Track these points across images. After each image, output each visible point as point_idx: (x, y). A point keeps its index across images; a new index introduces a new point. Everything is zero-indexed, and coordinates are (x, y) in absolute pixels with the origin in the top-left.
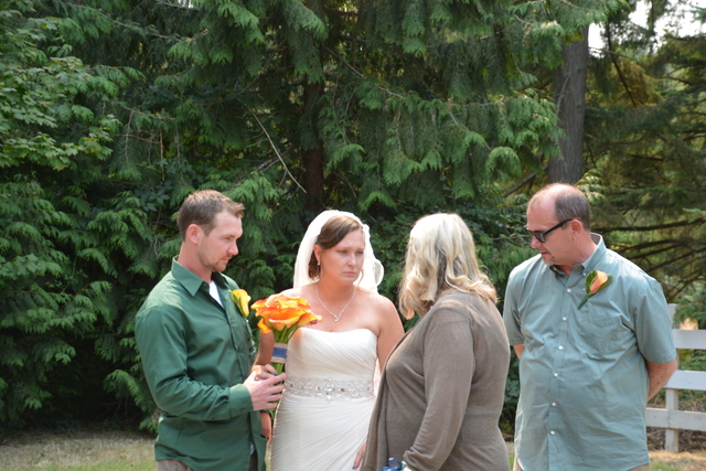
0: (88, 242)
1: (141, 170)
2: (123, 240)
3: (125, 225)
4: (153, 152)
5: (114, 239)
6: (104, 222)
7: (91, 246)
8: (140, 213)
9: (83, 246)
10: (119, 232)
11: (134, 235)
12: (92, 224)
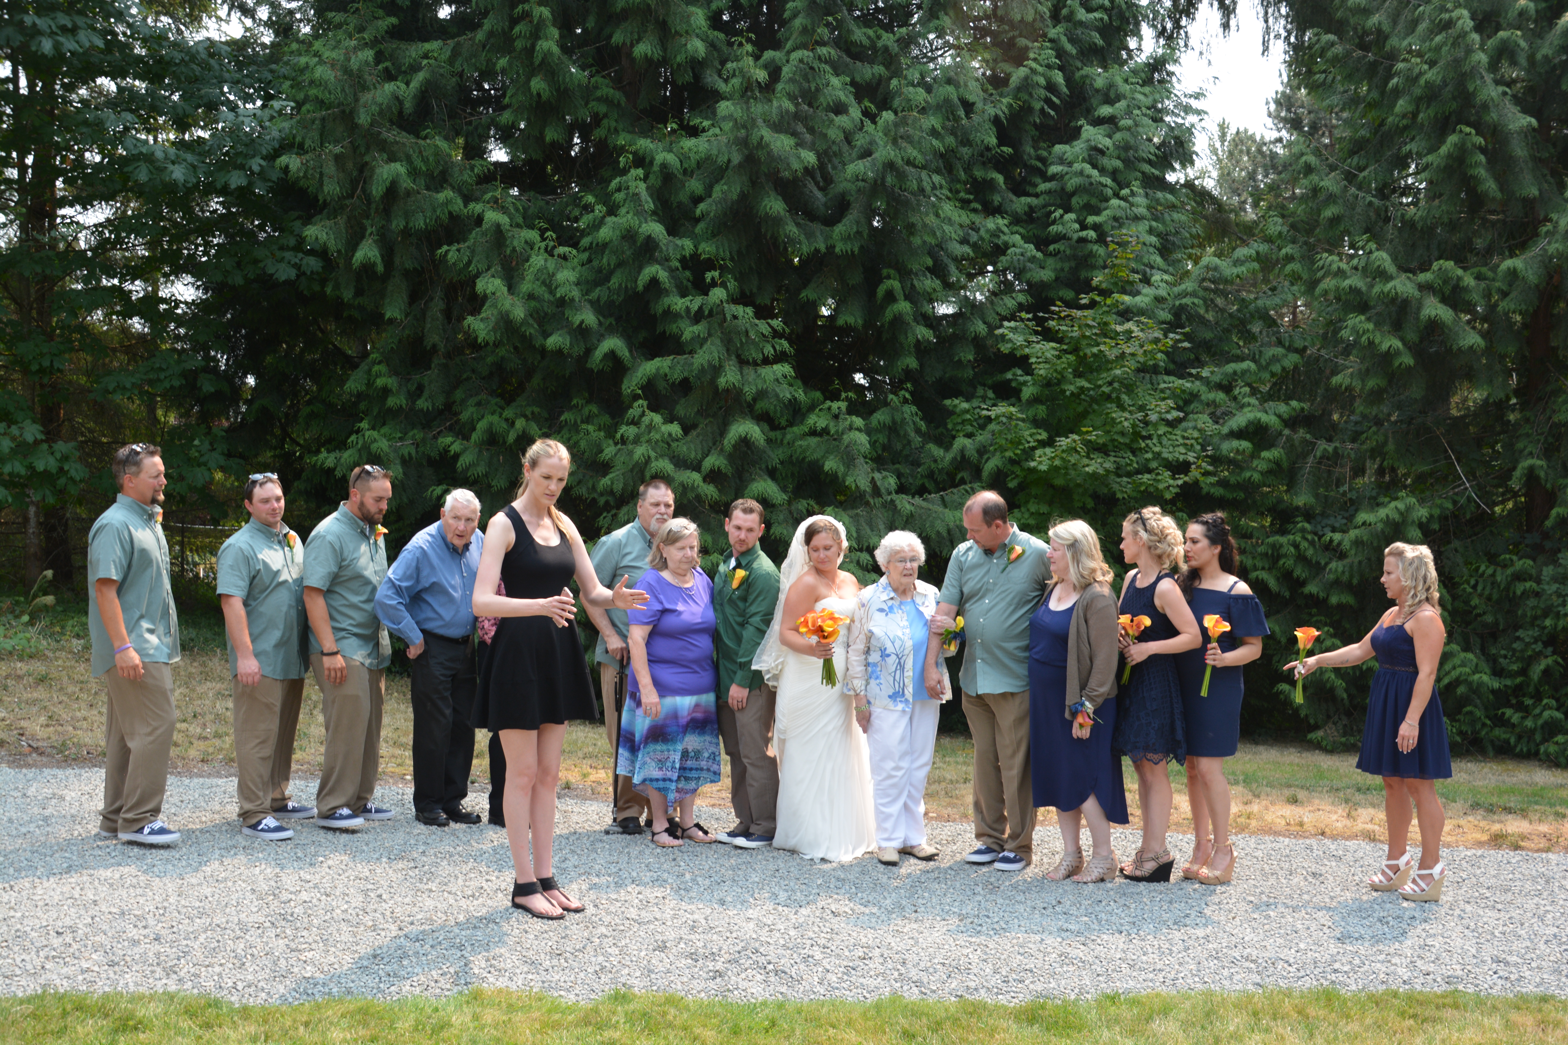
0: (1259, 564)
1: (1317, 496)
2: (1289, 563)
3: (1292, 549)
4: (1338, 480)
5: (1281, 562)
6: (1273, 546)
7: (1263, 569)
8: (1309, 537)
9: (1255, 568)
10: (1285, 556)
11: (1301, 558)
12: (1261, 549)
